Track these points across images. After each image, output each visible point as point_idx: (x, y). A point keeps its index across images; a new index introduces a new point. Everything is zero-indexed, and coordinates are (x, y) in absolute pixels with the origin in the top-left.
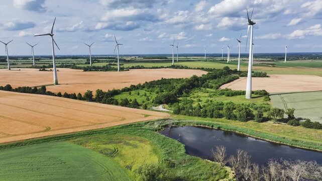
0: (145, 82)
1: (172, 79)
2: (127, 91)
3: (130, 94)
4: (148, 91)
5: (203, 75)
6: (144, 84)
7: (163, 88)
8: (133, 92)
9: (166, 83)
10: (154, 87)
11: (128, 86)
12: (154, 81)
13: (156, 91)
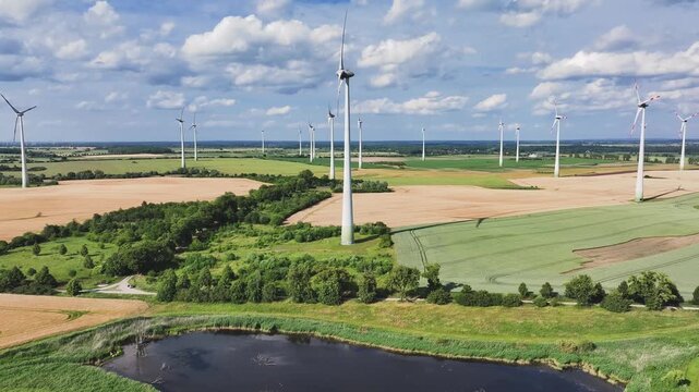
0: (91, 217)
1: (171, 204)
2: (30, 244)
3: (37, 252)
4: (97, 241)
5: (252, 191)
6: (88, 222)
7: (139, 230)
8: (46, 247)
9: (151, 216)
10: (116, 227)
11: (38, 227)
12: (121, 211)
13: (120, 238)
